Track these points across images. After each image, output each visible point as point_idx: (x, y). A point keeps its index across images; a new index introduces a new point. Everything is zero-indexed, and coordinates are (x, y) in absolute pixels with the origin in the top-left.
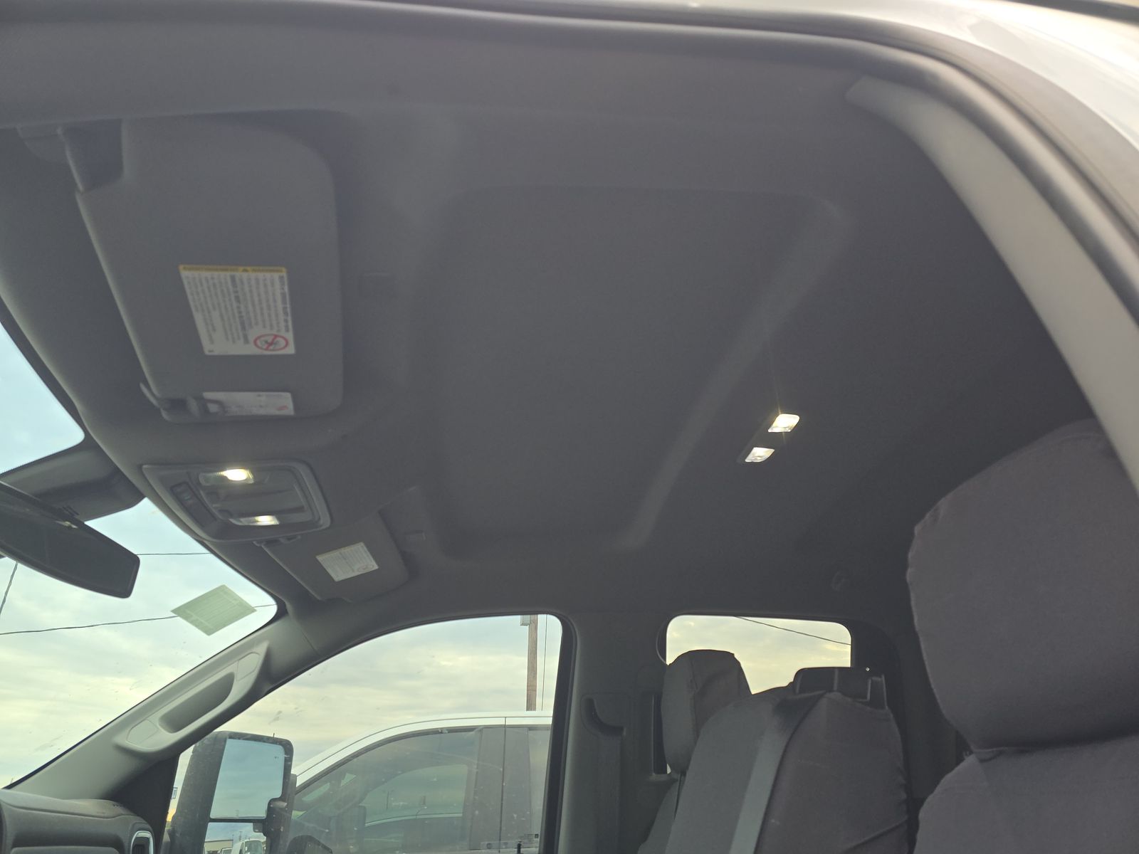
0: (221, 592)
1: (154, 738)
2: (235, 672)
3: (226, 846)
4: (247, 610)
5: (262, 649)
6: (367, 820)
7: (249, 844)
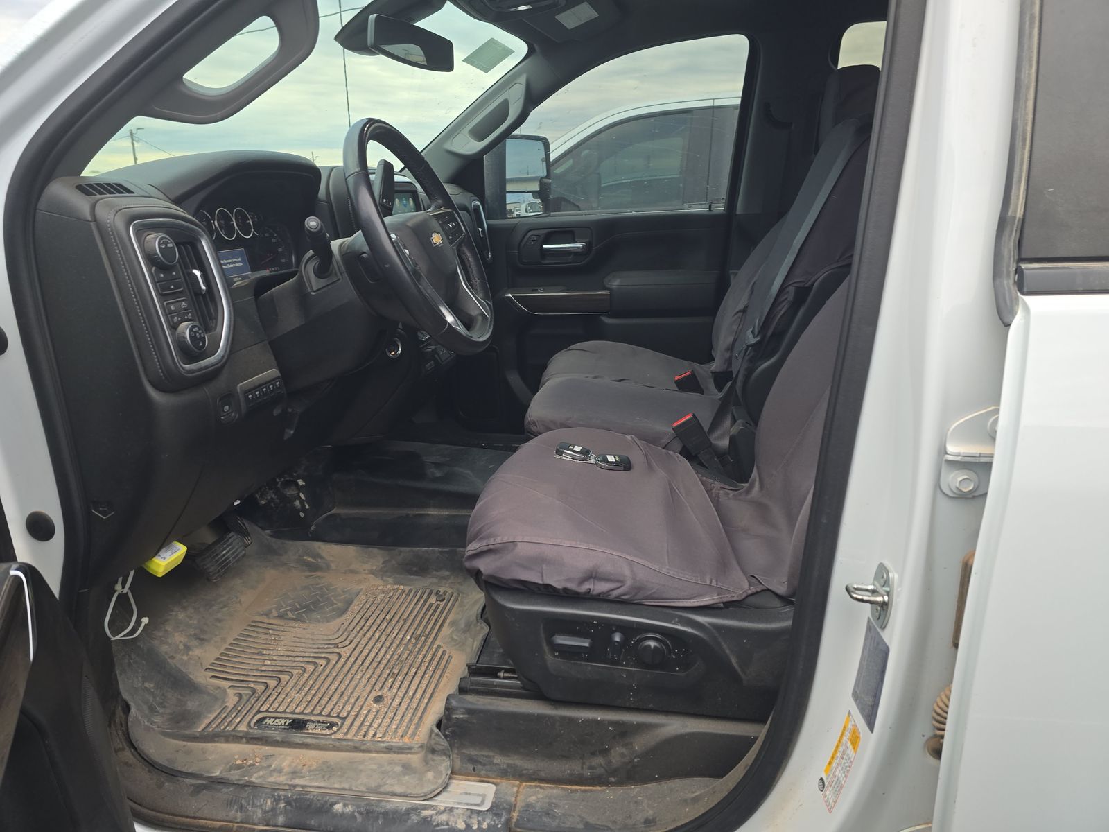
0: (492, 42)
1: (469, 146)
2: (508, 98)
3: (516, 206)
4: (508, 52)
5: (523, 80)
6: (602, 182)
7: (530, 205)
